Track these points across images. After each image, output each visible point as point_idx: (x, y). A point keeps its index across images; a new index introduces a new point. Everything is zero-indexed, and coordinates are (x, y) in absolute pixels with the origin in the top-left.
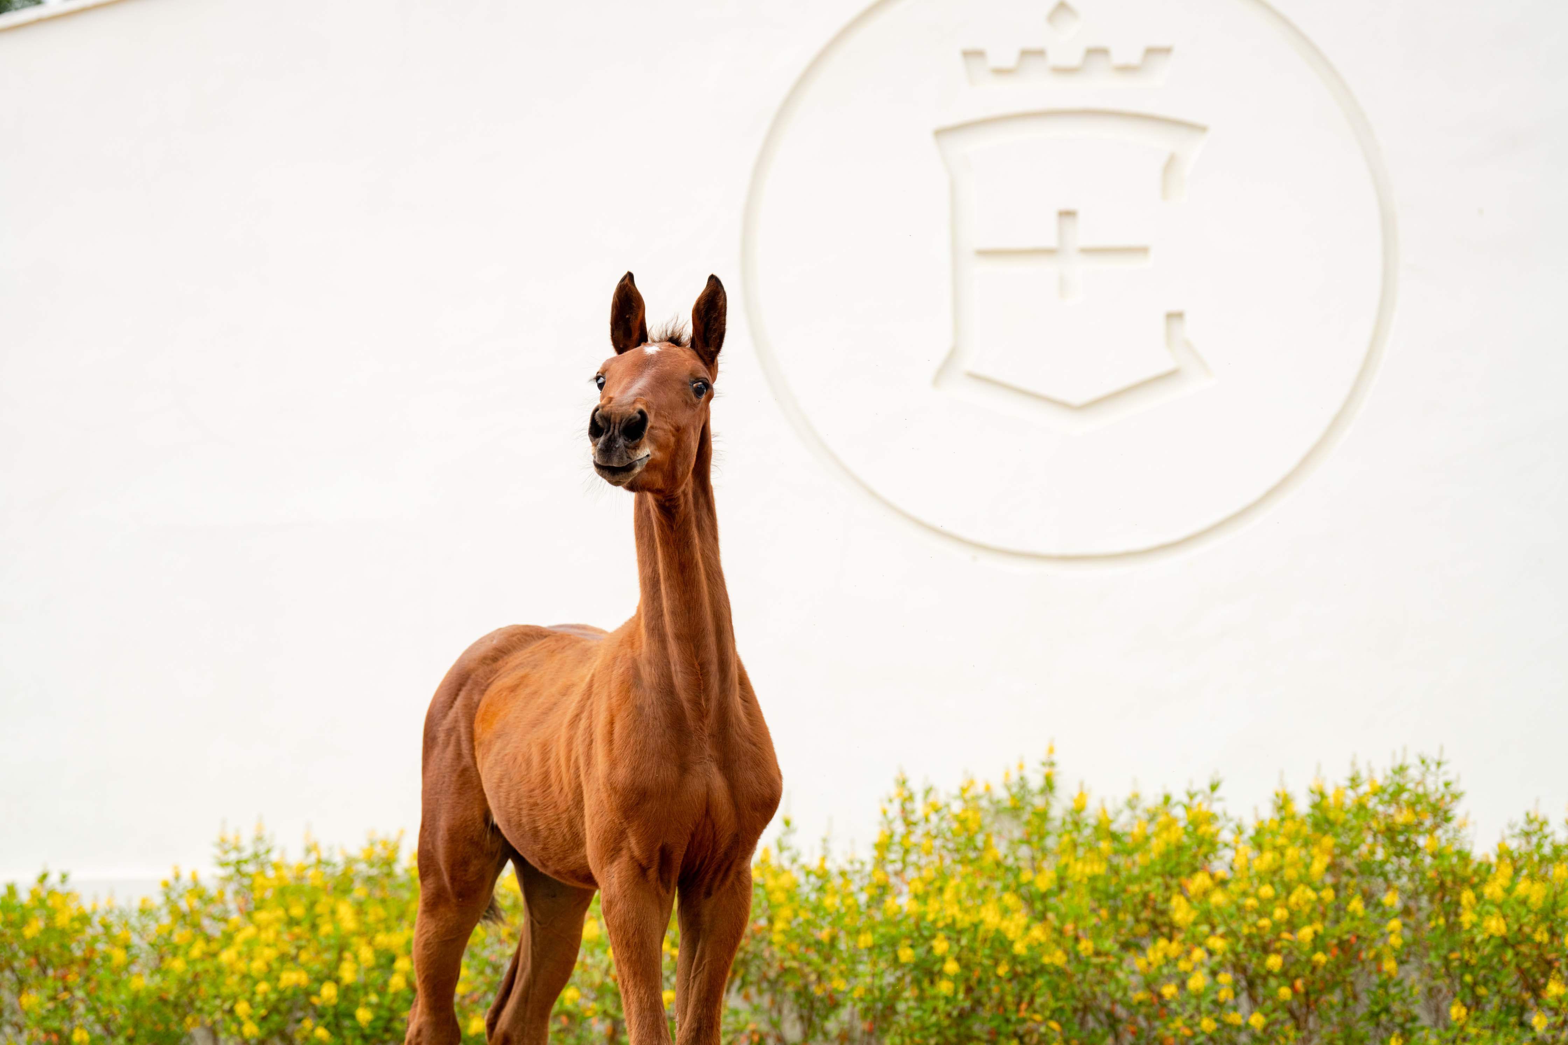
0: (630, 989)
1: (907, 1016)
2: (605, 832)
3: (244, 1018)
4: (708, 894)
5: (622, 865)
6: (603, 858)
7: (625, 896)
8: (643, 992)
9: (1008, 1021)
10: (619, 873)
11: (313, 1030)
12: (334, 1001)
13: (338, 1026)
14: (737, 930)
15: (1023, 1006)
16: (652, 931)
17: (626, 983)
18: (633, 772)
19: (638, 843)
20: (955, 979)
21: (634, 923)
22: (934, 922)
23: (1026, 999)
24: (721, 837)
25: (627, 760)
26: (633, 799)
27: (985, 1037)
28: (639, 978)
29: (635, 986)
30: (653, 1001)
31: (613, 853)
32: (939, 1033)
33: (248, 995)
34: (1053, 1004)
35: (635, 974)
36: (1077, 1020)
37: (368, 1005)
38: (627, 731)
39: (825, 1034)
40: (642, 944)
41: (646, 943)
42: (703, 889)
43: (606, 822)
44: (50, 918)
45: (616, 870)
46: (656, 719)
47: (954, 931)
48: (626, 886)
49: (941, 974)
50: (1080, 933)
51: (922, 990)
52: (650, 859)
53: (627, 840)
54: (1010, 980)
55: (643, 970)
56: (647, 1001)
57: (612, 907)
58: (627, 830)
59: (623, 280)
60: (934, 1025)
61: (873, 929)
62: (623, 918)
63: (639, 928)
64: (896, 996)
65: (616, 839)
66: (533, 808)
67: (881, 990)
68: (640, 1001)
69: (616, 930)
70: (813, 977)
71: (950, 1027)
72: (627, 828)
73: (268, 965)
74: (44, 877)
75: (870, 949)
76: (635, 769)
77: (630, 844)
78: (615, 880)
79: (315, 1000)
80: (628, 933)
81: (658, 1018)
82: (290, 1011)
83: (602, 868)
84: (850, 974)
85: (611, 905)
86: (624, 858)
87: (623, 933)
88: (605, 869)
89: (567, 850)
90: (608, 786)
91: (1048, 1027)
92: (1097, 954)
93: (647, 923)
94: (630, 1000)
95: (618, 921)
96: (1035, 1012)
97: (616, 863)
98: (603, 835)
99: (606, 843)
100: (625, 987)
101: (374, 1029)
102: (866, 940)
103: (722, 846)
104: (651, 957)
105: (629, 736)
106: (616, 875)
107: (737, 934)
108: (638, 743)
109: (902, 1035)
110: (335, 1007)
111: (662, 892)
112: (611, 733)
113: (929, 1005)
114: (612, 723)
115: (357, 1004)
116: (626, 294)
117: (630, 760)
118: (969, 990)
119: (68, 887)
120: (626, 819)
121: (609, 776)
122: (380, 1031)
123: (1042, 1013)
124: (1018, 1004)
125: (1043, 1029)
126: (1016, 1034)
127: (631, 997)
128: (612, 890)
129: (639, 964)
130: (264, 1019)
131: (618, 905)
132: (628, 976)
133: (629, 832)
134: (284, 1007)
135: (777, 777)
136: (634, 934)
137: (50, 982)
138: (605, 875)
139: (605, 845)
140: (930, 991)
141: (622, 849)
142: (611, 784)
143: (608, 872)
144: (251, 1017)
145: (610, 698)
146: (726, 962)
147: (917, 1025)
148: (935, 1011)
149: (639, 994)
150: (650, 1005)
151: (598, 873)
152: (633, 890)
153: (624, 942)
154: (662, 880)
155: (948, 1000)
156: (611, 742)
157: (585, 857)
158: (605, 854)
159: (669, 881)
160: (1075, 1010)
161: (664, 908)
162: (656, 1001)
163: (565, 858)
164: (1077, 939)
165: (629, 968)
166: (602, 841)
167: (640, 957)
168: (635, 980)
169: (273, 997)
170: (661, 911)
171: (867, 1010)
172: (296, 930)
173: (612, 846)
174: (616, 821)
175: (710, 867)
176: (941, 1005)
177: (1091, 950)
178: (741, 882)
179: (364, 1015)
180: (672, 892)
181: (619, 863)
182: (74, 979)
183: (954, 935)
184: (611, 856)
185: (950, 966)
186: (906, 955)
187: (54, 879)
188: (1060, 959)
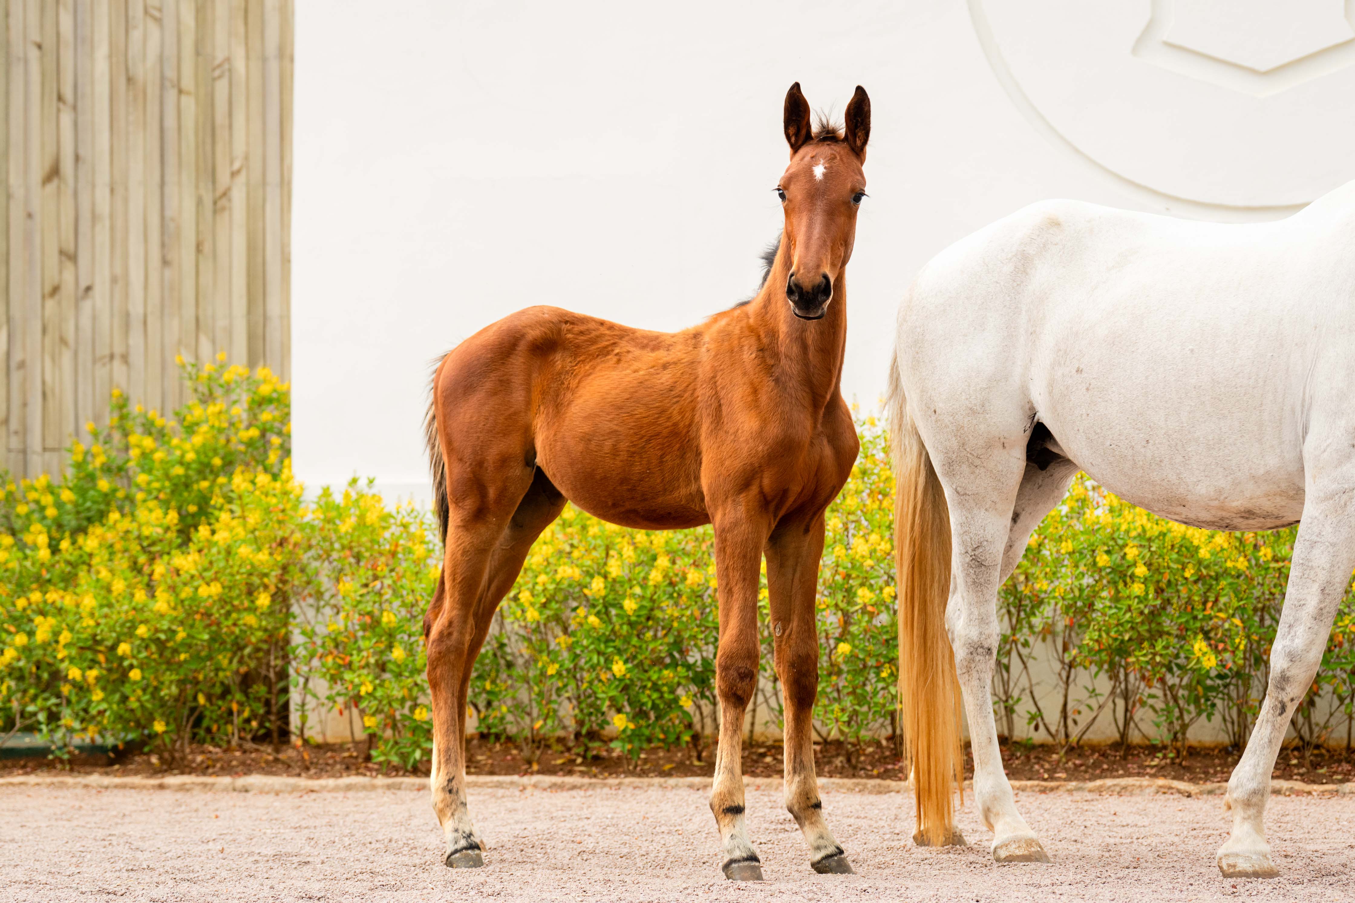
1: (1104, 614)
3: (527, 605)
6: (730, 491)
7: (750, 520)
9: (1195, 618)
10: (747, 502)
11: (586, 617)
12: (603, 593)
13: (607, 613)
15: (1209, 605)
17: (731, 585)
20: (1145, 581)
21: (754, 541)
22: (1127, 532)
23: (1212, 599)
27: (1175, 631)
32: (1132, 628)
33: (530, 586)
34: (1235, 604)
36: (1257, 619)
37: (633, 596)
39: (1031, 627)
44: (362, 517)
45: (743, 500)
47: (1145, 540)
48: (753, 513)
49: (1132, 577)
50: (1261, 542)
51: (1118, 592)
52: (775, 496)
54: (1195, 582)
59: (792, 88)
60: (1128, 622)
61: (1074, 537)
62: (746, 536)
64: (1095, 595)
67: (1081, 590)
70: (1022, 578)
71: (1142, 623)
73: (547, 560)
74: (354, 481)
75: (1071, 554)
78: (742, 508)
79: (586, 591)
82: (566, 599)
83: (727, 498)
84: (1053, 576)
87: (743, 547)
88: (731, 499)
91: (1232, 624)
92: (1276, 559)
94: (735, 598)
96: (1220, 610)
97: (742, 495)
98: (735, 474)
99: (737, 480)
101: (639, 616)
102: (1067, 546)
106: (743, 504)
109: (1100, 630)
110: (604, 598)
113: (1124, 605)
115: (624, 596)
116: (795, 99)
118: (1159, 591)
119: (374, 491)
122: (643, 619)
123: (1226, 611)
124: (1204, 603)
125: (1227, 625)
126: (1202, 629)
127: (736, 596)
128: (738, 515)
130: (544, 605)
134: (560, 597)
137: (362, 571)
138: (730, 503)
140: (1125, 593)
143: (734, 501)
144: (532, 604)
147: (1113, 622)
148: (1129, 609)
150: (753, 604)
152: (757, 516)
153: (742, 554)
155: (1140, 600)
160: (1255, 610)
164: (1256, 547)
169: (551, 587)
171: (1069, 607)
172: (569, 530)
176: (1135, 604)
177: (1269, 557)
179: (630, 605)
181: (747, 495)
182: (382, 570)
183: (1144, 543)
185: (1141, 570)
186: (1103, 560)
187: (362, 483)
188: (1242, 564)
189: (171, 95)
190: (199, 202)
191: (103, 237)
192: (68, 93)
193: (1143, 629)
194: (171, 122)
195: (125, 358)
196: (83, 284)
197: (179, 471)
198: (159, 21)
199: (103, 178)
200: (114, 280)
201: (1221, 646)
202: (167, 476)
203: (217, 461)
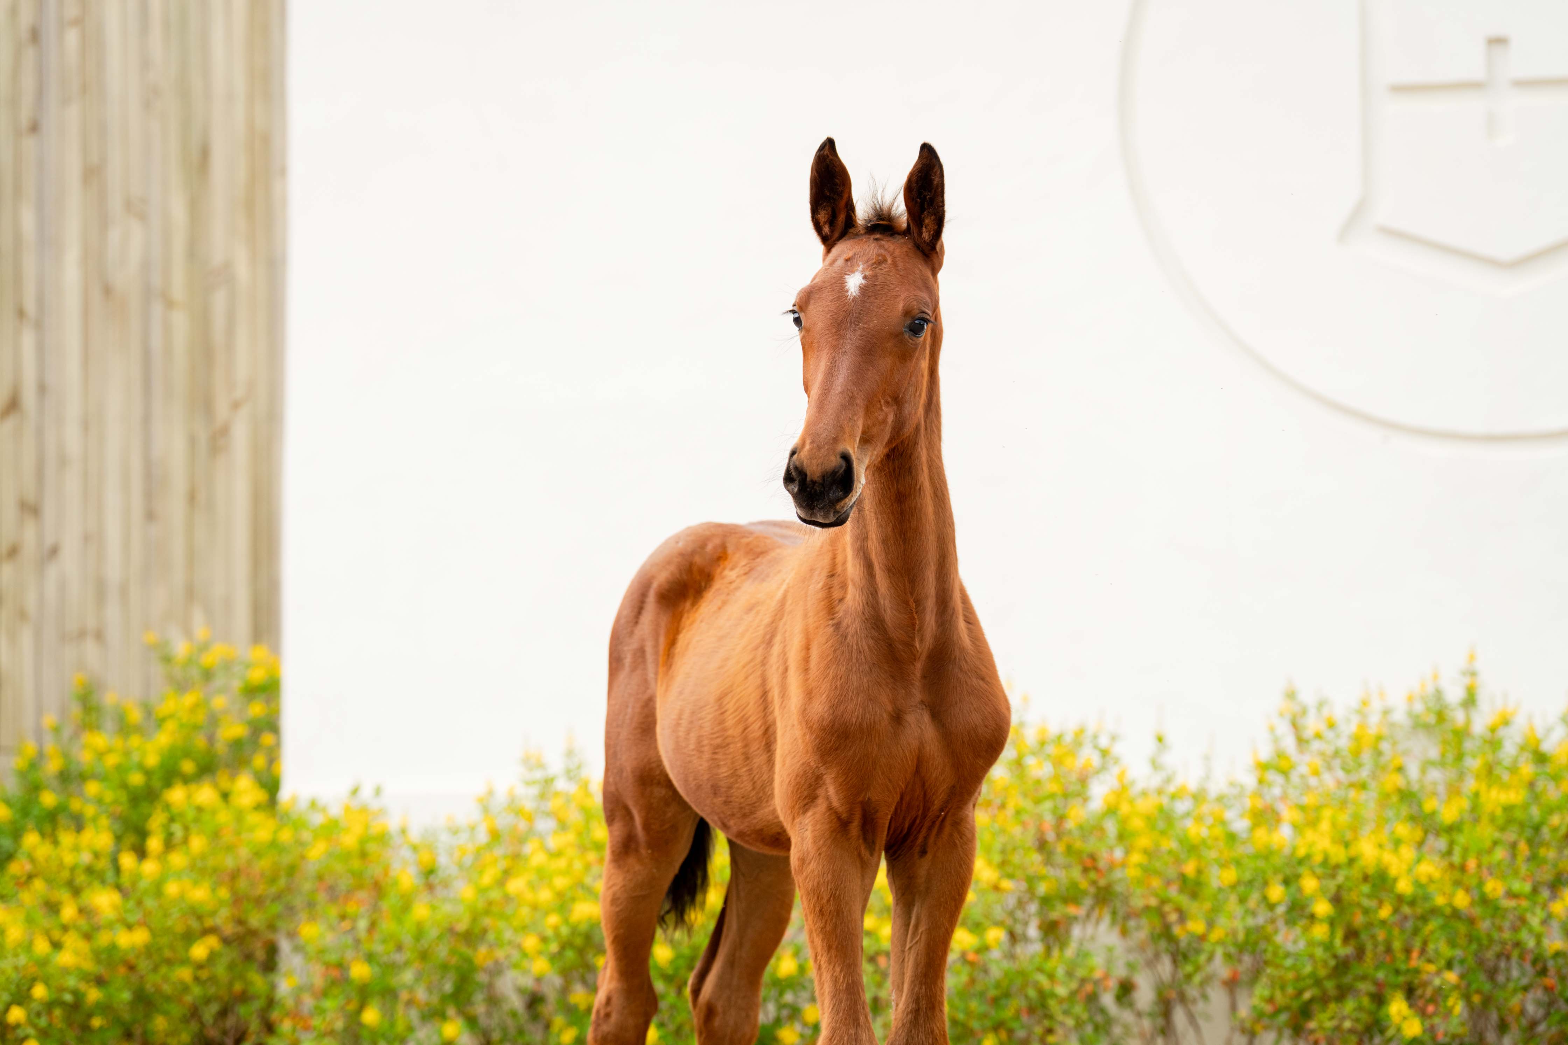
0: (824, 965)
2: (797, 776)
4: (923, 852)
5: (818, 816)
6: (794, 807)
7: (820, 854)
8: (838, 969)
9: (1397, 970)
10: (814, 825)
14: (959, 890)
15: (1415, 954)
16: (851, 897)
17: (819, 958)
18: (831, 711)
19: (837, 792)
20: (1330, 923)
21: (829, 888)
22: (1307, 857)
24: (933, 794)
25: (824, 696)
26: (833, 742)
28: (833, 952)
29: (829, 962)
30: (850, 981)
31: (806, 801)
32: (1315, 984)
34: (1447, 953)
35: (829, 948)
38: (825, 662)
40: (838, 912)
41: (843, 912)
42: (917, 849)
43: (800, 763)
45: (810, 822)
46: (860, 652)
48: (821, 842)
49: (1312, 916)
50: (1485, 871)
52: (851, 812)
53: (825, 788)
54: (1397, 923)
55: (839, 944)
56: (843, 981)
57: (804, 866)
58: (825, 777)
59: (822, 148)
60: (1309, 976)
61: (1239, 863)
62: (816, 880)
63: (835, 894)
65: (810, 785)
66: (717, 751)
67: (1247, 933)
68: (835, 981)
69: (808, 894)
71: (1328, 977)
72: (825, 774)
74: (355, 792)
75: (1236, 885)
76: (833, 707)
77: (827, 792)
78: (809, 835)
80: (822, 898)
81: (856, 1003)
83: (794, 819)
85: (803, 864)
86: (821, 806)
87: (816, 898)
88: (797, 820)
89: (755, 803)
90: (804, 724)
91: (1445, 980)
92: (1509, 896)
93: (845, 887)
94: (824, 978)
95: (811, 883)
96: (1428, 961)
97: (810, 813)
98: (795, 780)
99: (798, 789)
100: (818, 962)
103: (936, 802)
104: (848, 928)
105: (827, 667)
106: (810, 828)
107: (959, 895)
108: (839, 677)
109: (1272, 986)
111: (865, 853)
112: (806, 659)
114: (807, 648)
116: (828, 166)
117: (828, 696)
118: (1351, 934)
119: (381, 802)
120: (824, 764)
121: (804, 711)
123: (1437, 962)
124: (1409, 952)
125: (1437, 982)
126: (1404, 986)
127: (825, 974)
128: (805, 845)
129: (834, 936)
131: (812, 865)
132: (822, 949)
133: (829, 779)
135: (1004, 710)
136: (828, 901)
138: (797, 826)
139: (797, 791)
141: (818, 797)
142: (807, 722)
143: (801, 823)
145: (806, 616)
146: (947, 930)
149: (834, 972)
150: (846, 986)
151: (790, 824)
152: (829, 847)
153: (817, 909)
154: (865, 839)
155: (1325, 947)
156: (806, 670)
157: (774, 810)
158: (797, 802)
159: (874, 843)
161: (868, 872)
162: (853, 982)
163: (752, 813)
164: (1481, 878)
165: (823, 940)
166: (794, 786)
167: (835, 927)
168: (830, 954)
169: (565, 931)
170: (863, 876)
173: (806, 793)
174: (812, 764)
175: (922, 826)
177: (1502, 892)
178: (961, 834)
180: (876, 854)
181: (814, 814)
184: (804, 806)
185: (1322, 908)
186: (1276, 892)
187: (366, 793)
188: (1461, 900)
189: (157, 309)
190: (192, 441)
191: (73, 483)
192: (30, 306)
193: (1330, 985)
194: (156, 342)
195: (99, 636)
196: (49, 541)
197: (136, 779)
198: (143, 217)
199: (73, 409)
200: (86, 538)
201: (1431, 1009)
202: (124, 786)
203: (188, 767)
